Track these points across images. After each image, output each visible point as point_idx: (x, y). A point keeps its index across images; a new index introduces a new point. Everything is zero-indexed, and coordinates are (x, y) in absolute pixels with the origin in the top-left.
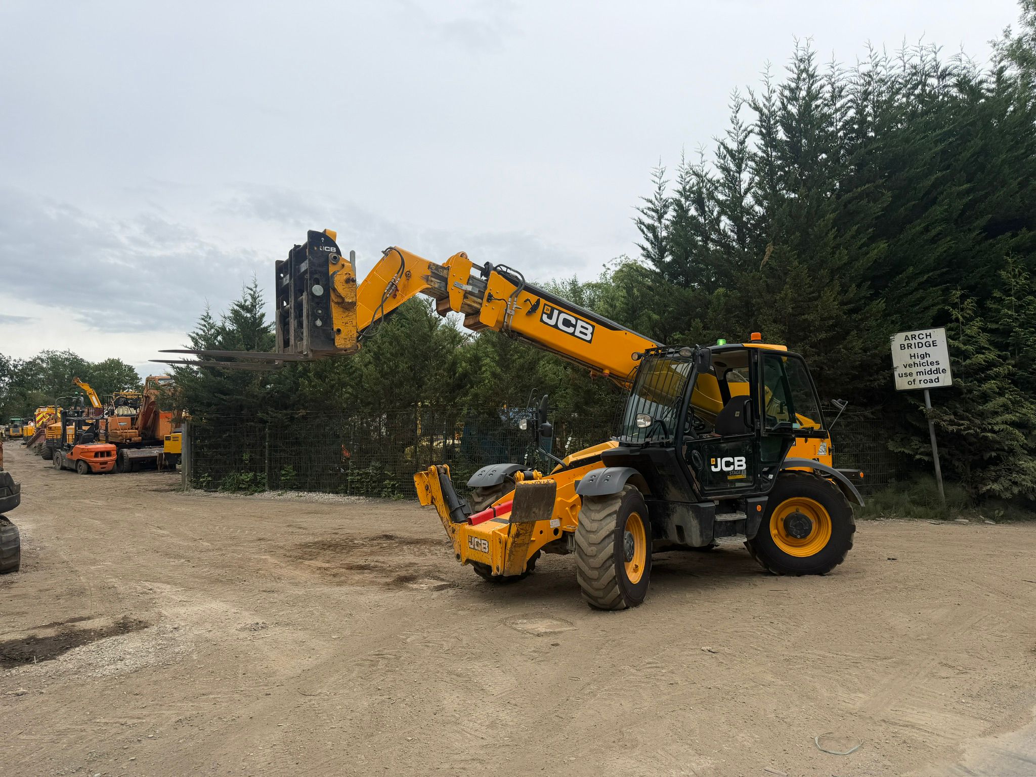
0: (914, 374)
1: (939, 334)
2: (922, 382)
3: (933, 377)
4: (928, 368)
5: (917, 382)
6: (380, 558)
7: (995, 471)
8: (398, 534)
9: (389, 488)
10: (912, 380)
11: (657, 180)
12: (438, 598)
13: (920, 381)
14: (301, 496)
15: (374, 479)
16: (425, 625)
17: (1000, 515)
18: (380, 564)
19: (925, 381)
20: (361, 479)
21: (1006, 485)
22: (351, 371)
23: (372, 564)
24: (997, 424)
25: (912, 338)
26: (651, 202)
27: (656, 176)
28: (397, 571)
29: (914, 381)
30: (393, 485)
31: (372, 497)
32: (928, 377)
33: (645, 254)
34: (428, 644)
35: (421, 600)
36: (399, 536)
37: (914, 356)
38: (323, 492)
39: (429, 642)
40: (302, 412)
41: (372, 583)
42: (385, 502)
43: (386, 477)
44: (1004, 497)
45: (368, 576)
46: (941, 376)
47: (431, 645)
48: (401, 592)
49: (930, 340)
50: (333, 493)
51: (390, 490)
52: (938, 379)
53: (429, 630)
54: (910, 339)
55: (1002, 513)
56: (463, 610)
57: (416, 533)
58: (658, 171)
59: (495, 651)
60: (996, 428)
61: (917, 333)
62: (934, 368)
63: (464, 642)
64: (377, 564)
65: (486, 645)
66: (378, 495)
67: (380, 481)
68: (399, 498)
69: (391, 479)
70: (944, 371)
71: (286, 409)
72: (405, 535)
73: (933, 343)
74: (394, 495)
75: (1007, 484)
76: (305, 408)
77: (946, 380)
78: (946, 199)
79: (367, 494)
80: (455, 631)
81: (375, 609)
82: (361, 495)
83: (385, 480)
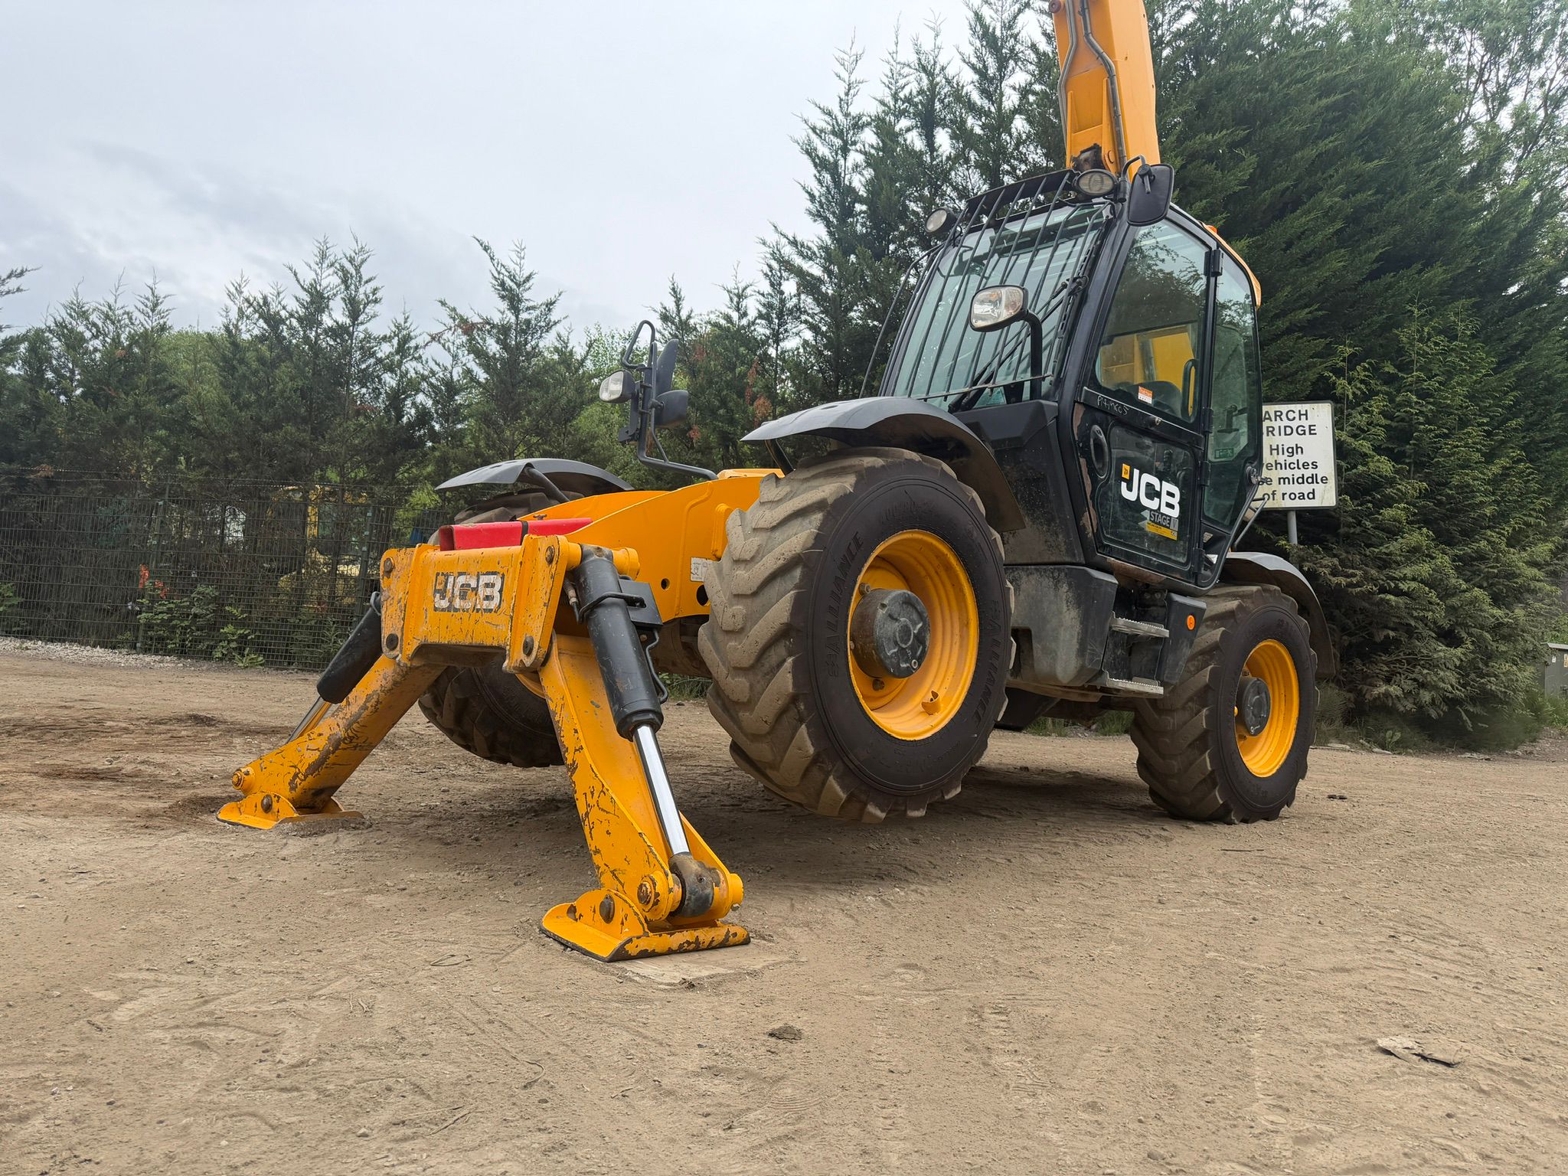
0: (1275, 482)
1: (1321, 414)
2: (1286, 497)
3: (1306, 488)
4: (1298, 473)
5: (1279, 496)
6: (158, 757)
7: (1387, 664)
8: (228, 716)
9: (233, 641)
10: (1270, 493)
11: (845, 75)
12: (301, 856)
13: (1284, 494)
14: (27, 649)
15: (201, 622)
16: (227, 944)
17: (1395, 739)
18: (150, 770)
19: (1293, 496)
20: (170, 620)
21: (1407, 688)
22: (168, 394)
23: (129, 768)
24: (1404, 578)
25: (1276, 416)
26: (829, 114)
27: (843, 65)
28: (194, 787)
29: (1274, 494)
30: (243, 637)
31: (192, 658)
32: (1297, 489)
33: (814, 210)
34: (203, 1033)
35: (240, 860)
36: (229, 719)
37: (1277, 449)
38: (82, 643)
39: (218, 1023)
40: (46, 470)
41: (101, 810)
42: (219, 669)
43: (227, 619)
44: (1402, 709)
45: (100, 793)
46: (1319, 488)
47: (221, 1035)
48: (182, 837)
49: (1306, 424)
50: (104, 646)
51: (233, 645)
52: (1313, 493)
53: (239, 964)
54: (1273, 418)
55: (1398, 735)
56: (384, 890)
57: (275, 716)
58: (846, 57)
59: (527, 1072)
60: (1404, 586)
61: (1284, 408)
62: (1308, 473)
63: (382, 1021)
64: (142, 767)
65: (479, 1038)
66: (207, 655)
67: (214, 627)
68: (253, 664)
69: (241, 624)
70: (1324, 480)
71: (10, 461)
72: (249, 718)
73: (1310, 430)
74: (243, 656)
75: (1408, 685)
76: (52, 461)
77: (1326, 496)
78: (1341, 183)
79: (182, 652)
80: (346, 969)
81: (61, 883)
82: (169, 653)
83: (225, 625)
